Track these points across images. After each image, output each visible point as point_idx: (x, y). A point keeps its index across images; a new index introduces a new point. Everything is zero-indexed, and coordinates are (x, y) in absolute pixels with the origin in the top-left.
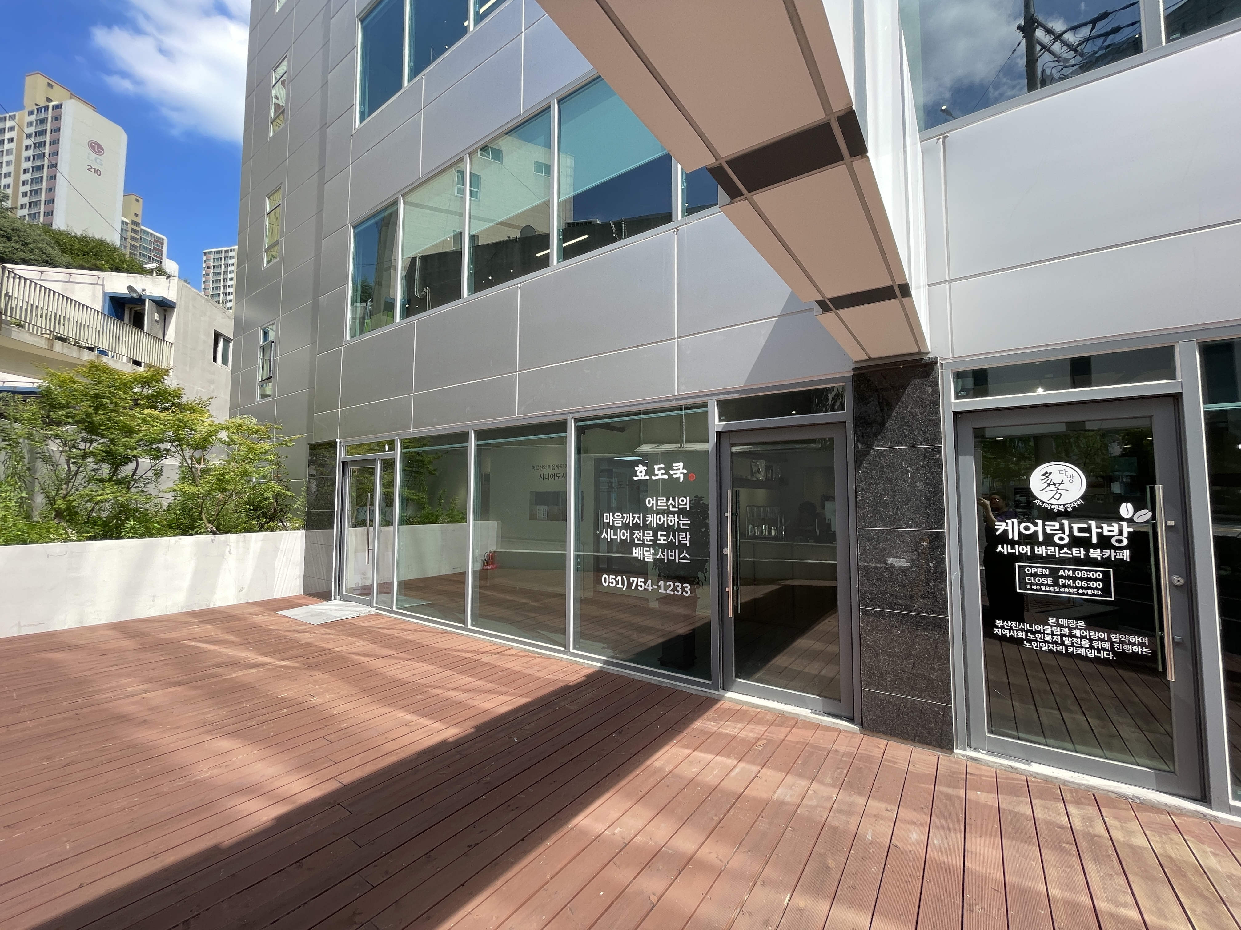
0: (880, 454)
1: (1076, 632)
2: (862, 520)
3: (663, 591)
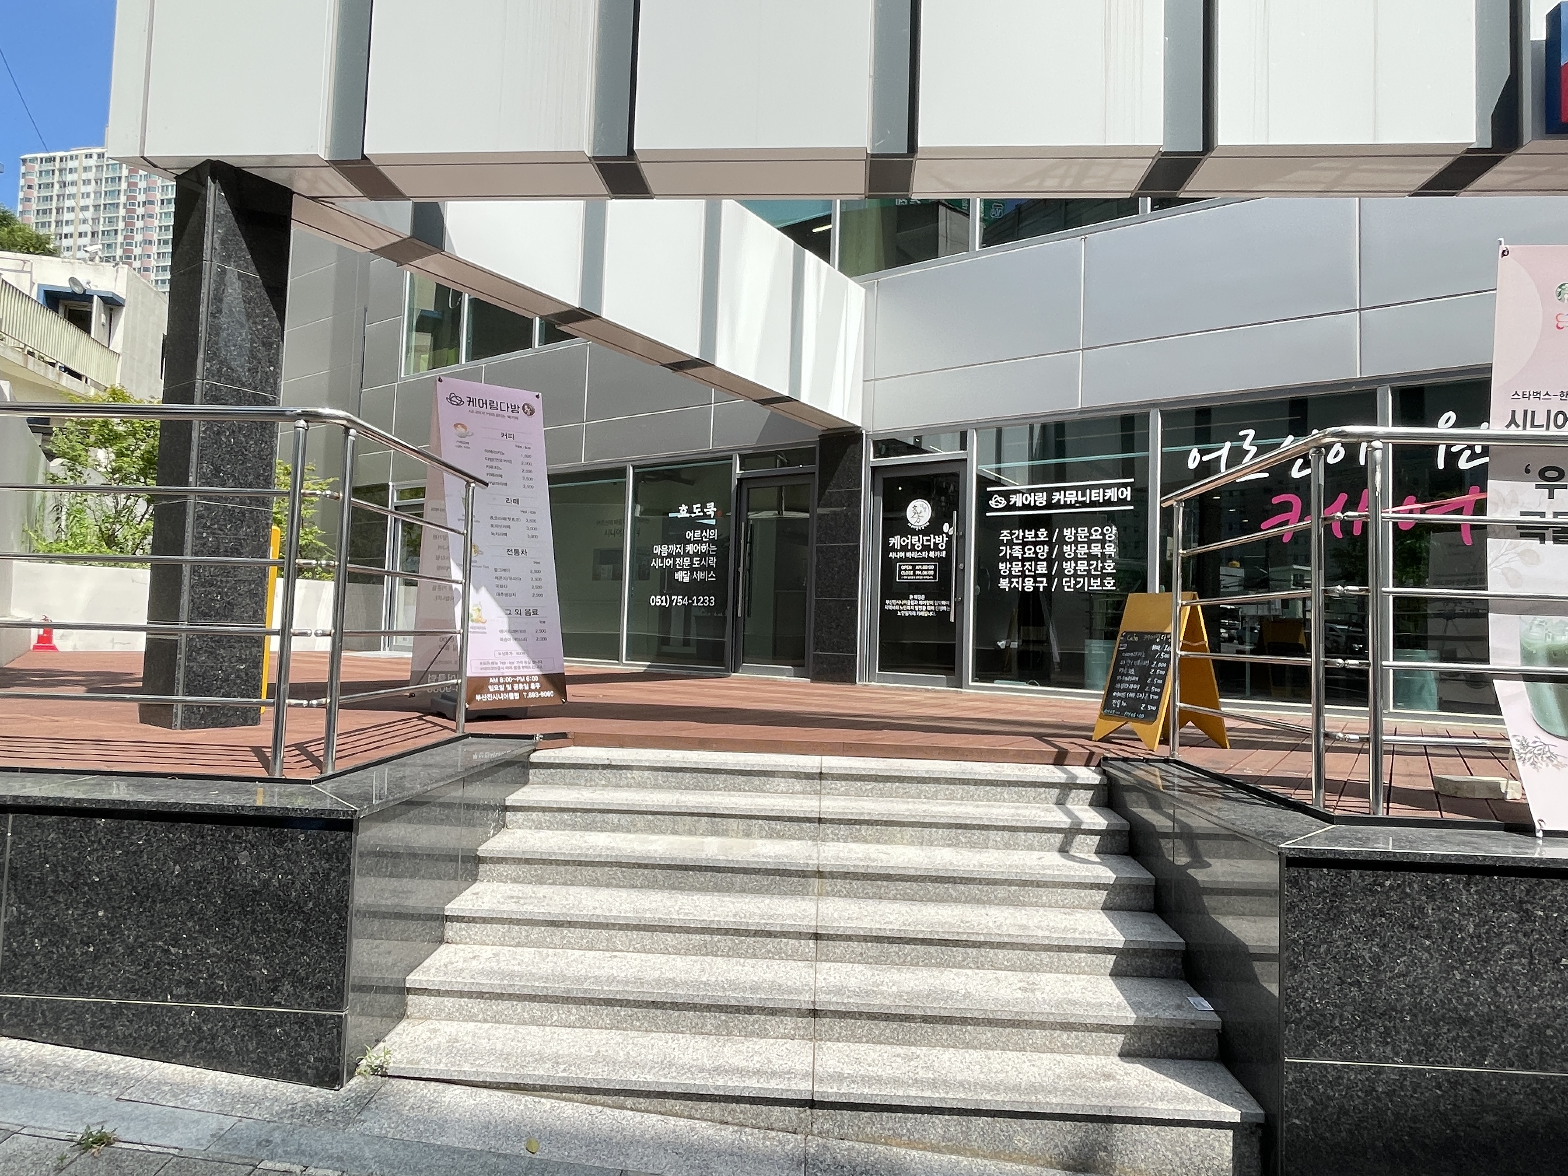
0: (830, 494)
1: (921, 602)
2: (819, 540)
3: (695, 604)
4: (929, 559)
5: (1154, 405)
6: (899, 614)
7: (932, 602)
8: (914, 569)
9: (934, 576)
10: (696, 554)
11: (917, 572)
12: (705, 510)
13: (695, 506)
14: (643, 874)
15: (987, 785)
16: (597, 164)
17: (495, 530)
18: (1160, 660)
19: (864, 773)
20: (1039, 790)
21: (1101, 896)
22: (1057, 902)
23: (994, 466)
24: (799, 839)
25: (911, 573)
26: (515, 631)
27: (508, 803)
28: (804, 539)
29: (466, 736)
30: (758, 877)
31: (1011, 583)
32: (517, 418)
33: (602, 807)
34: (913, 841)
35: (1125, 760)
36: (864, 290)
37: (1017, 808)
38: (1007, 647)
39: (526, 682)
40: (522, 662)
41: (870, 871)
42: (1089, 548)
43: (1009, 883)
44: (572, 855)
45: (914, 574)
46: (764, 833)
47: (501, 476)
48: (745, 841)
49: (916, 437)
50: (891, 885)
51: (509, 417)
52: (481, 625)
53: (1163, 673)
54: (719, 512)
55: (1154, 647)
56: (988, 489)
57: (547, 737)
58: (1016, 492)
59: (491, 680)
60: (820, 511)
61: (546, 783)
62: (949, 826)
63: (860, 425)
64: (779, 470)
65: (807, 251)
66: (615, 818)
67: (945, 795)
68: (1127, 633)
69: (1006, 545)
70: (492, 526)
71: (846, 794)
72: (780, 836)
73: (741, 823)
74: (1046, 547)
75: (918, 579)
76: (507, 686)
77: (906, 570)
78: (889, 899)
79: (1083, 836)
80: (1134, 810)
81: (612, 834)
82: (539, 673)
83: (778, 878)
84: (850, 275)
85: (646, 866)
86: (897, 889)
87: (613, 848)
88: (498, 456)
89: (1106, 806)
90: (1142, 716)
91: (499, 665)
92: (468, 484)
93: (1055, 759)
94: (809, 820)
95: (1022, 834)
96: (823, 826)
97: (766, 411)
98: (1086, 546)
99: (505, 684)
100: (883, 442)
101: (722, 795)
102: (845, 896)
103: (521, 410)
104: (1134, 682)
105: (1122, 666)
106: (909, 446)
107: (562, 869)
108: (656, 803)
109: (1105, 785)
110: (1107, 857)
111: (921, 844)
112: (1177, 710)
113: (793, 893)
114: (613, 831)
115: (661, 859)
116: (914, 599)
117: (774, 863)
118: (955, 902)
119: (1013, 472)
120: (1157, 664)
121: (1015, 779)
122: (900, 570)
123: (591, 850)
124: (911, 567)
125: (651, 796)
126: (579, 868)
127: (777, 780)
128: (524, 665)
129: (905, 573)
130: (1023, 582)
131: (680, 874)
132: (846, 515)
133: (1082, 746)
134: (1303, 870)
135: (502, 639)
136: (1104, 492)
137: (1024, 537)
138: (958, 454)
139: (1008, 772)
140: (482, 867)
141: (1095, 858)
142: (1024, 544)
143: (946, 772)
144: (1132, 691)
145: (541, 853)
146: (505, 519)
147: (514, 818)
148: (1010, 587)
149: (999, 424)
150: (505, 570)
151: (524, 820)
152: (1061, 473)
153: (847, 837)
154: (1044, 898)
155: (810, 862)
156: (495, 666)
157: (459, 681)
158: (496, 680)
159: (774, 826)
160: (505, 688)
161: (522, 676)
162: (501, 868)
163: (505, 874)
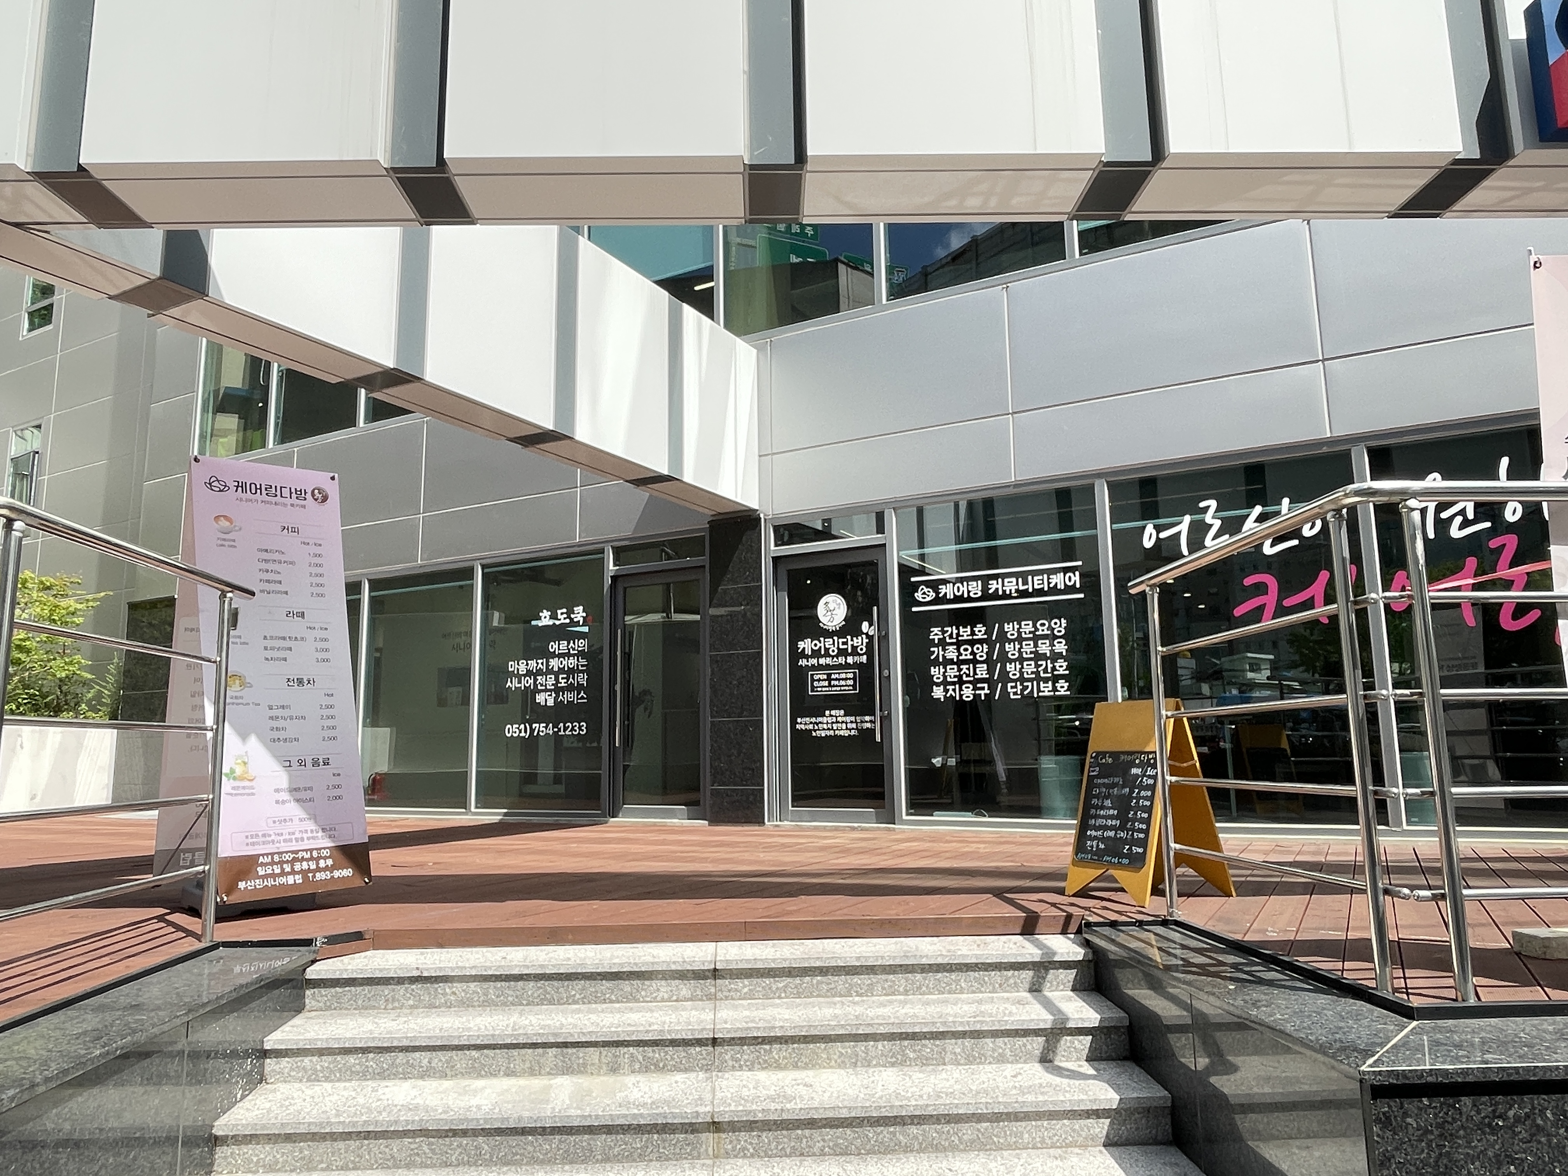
0: (724, 591)
1: (839, 719)
2: (713, 647)
3: (562, 733)
4: (847, 666)
5: (1099, 475)
6: (814, 734)
7: (853, 719)
8: (829, 679)
9: (854, 686)
10: (561, 670)
11: (833, 683)
12: (572, 616)
13: (559, 612)
14: (460, 1146)
15: (938, 971)
16: (397, 178)
17: (269, 654)
18: (1142, 788)
19: (773, 965)
20: (1005, 973)
21: (1102, 1127)
22: (1043, 1141)
23: (917, 552)
24: (686, 1070)
25: (826, 683)
26: (296, 790)
27: (267, 1047)
28: (695, 645)
29: (215, 947)
30: (628, 1138)
31: (946, 691)
32: (304, 507)
33: (405, 1043)
34: (843, 1062)
35: (1113, 924)
36: (755, 351)
37: (980, 1002)
38: (944, 765)
39: (312, 858)
40: (306, 831)
41: (785, 1116)
42: (1036, 646)
43: (978, 1118)
44: (354, 1124)
45: (830, 685)
46: (637, 1066)
47: (280, 582)
48: (610, 1080)
49: (824, 521)
50: (816, 1134)
51: (292, 505)
52: (246, 783)
53: (1148, 803)
54: (590, 618)
55: (1134, 771)
56: (913, 579)
57: (332, 940)
58: (945, 582)
59: (261, 859)
60: (713, 611)
61: (329, 1008)
62: (892, 1037)
63: (756, 507)
64: (665, 564)
65: (684, 305)
66: (423, 1058)
67: (884, 988)
68: (1098, 753)
69: (937, 646)
70: (266, 648)
71: (750, 996)
72: (660, 1068)
73: (604, 1053)
74: (985, 646)
75: (835, 691)
76: (285, 866)
77: (819, 680)
78: (814, 1155)
79: (1069, 1038)
80: (1129, 992)
81: (420, 1082)
82: (333, 845)
83: (656, 1136)
84: (738, 334)
85: (464, 1133)
86: (824, 1140)
87: (417, 1107)
88: (276, 556)
89: (1092, 990)
90: (1125, 861)
91: (273, 837)
92: (223, 595)
93: (1024, 927)
94: (699, 1042)
95: (988, 1041)
96: (719, 1049)
97: (643, 494)
98: (1031, 643)
99: (281, 863)
100: (786, 527)
101: (579, 1011)
102: (752, 1156)
103: (309, 496)
104: (1112, 817)
105: (1095, 796)
106: (816, 532)
107: (341, 1145)
108: (484, 1032)
109: (1089, 961)
110: (1103, 1065)
111: (855, 1065)
112: (1172, 854)
113: (679, 1157)
114: (422, 1077)
115: (486, 1121)
116: (831, 716)
117: (649, 1115)
118: (905, 1152)
119: (939, 559)
120: (1139, 793)
121: (974, 961)
122: (813, 680)
123: (384, 1114)
124: (825, 677)
125: (478, 1020)
126: (366, 1142)
127: (654, 984)
128: (310, 835)
129: (820, 685)
130: (961, 689)
131: (513, 1141)
132: (744, 615)
133: (1054, 905)
134: (1395, 1103)
135: (277, 802)
136: (1049, 579)
137: (958, 635)
138: (874, 539)
139: (964, 951)
140: (221, 1152)
141: (1087, 1069)
142: (958, 644)
143: (882, 958)
144: (1111, 828)
145: (310, 1124)
146: (284, 638)
147: (277, 1068)
148: (945, 696)
149: (919, 503)
150: (283, 707)
151: (292, 1069)
152: (992, 558)
153: (753, 1064)
154: (1026, 1136)
155: (701, 1109)
156: (268, 839)
157: (207, 868)
158: (268, 860)
159: (651, 1055)
160: (283, 869)
161: (306, 851)
162: (248, 1150)
163: (255, 1159)
